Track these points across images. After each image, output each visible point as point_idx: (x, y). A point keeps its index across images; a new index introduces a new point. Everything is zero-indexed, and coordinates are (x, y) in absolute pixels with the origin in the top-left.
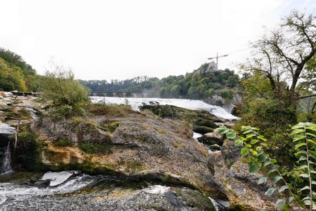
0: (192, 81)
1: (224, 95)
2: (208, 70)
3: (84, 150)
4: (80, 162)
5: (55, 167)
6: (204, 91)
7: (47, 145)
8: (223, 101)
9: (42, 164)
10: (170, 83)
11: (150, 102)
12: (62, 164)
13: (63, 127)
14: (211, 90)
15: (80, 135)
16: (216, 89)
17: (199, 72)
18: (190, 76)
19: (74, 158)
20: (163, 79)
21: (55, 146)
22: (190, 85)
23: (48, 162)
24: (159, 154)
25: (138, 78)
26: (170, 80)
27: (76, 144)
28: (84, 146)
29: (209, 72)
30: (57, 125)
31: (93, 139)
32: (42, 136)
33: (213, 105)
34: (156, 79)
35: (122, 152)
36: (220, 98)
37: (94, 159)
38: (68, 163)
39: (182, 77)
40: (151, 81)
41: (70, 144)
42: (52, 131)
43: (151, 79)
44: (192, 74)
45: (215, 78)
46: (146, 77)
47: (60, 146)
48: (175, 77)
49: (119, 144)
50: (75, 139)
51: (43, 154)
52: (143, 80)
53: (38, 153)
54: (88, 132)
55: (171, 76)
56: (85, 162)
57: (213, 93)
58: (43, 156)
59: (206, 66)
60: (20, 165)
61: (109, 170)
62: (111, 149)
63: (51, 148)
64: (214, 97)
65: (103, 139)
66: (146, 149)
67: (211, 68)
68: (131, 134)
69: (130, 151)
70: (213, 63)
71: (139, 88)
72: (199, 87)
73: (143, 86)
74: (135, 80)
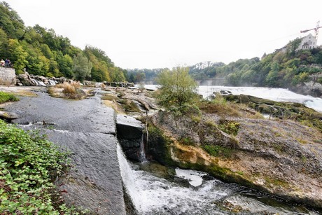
0: (273, 65)
2: (300, 47)
3: (208, 152)
4: (207, 164)
5: (183, 164)
6: (291, 76)
7: (173, 142)
9: (171, 160)
10: (241, 68)
11: (221, 92)
12: (189, 163)
13: (184, 125)
14: (302, 75)
15: (202, 136)
16: (312, 73)
17: (284, 51)
18: (269, 58)
19: (200, 158)
20: (230, 64)
21: (180, 144)
22: (269, 69)
23: (176, 159)
24: (310, 173)
25: (201, 64)
26: (239, 64)
27: (199, 144)
28: (207, 147)
29: (302, 51)
30: (178, 123)
31: (217, 141)
32: (167, 133)
34: (221, 64)
35: (252, 160)
37: (221, 164)
38: (195, 162)
39: (257, 60)
40: (215, 67)
41: (193, 144)
42: (176, 129)
43: (214, 65)
44: (273, 55)
45: (311, 58)
46: (209, 62)
47: (184, 144)
48: (247, 61)
49: (248, 151)
50: (197, 139)
51: (171, 150)
52: (207, 66)
53: (167, 149)
54: (210, 133)
55: (241, 60)
56: (212, 165)
57: (306, 79)
58: (172, 153)
59: (297, 42)
60: (151, 157)
61: (245, 181)
62: (238, 155)
63: (178, 146)
64: (307, 84)
65: (228, 143)
66: (289, 163)
67: (306, 44)
68: (260, 140)
69: (263, 161)
70: (310, 36)
71: (202, 75)
72: (283, 71)
73: (205, 73)
74: (197, 67)
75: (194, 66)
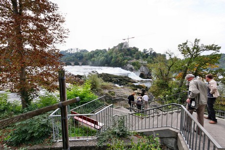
0: (113, 55)
1: (134, 64)
2: (123, 47)
6: (121, 61)
8: (133, 68)
10: (98, 55)
14: (126, 61)
16: (129, 60)
17: (117, 48)
18: (111, 51)
20: (91, 52)
22: (112, 57)
25: (72, 49)
26: (97, 52)
33: (127, 70)
34: (85, 51)
36: (131, 66)
39: (105, 51)
40: (82, 53)
43: (81, 51)
44: (113, 49)
45: (128, 53)
48: (100, 51)
52: (76, 51)
55: (97, 50)
57: (127, 63)
59: (121, 45)
64: (128, 65)
67: (125, 46)
70: (126, 43)
71: (73, 57)
72: (118, 58)
73: (76, 56)
74: (69, 52)
75: (66, 51)
